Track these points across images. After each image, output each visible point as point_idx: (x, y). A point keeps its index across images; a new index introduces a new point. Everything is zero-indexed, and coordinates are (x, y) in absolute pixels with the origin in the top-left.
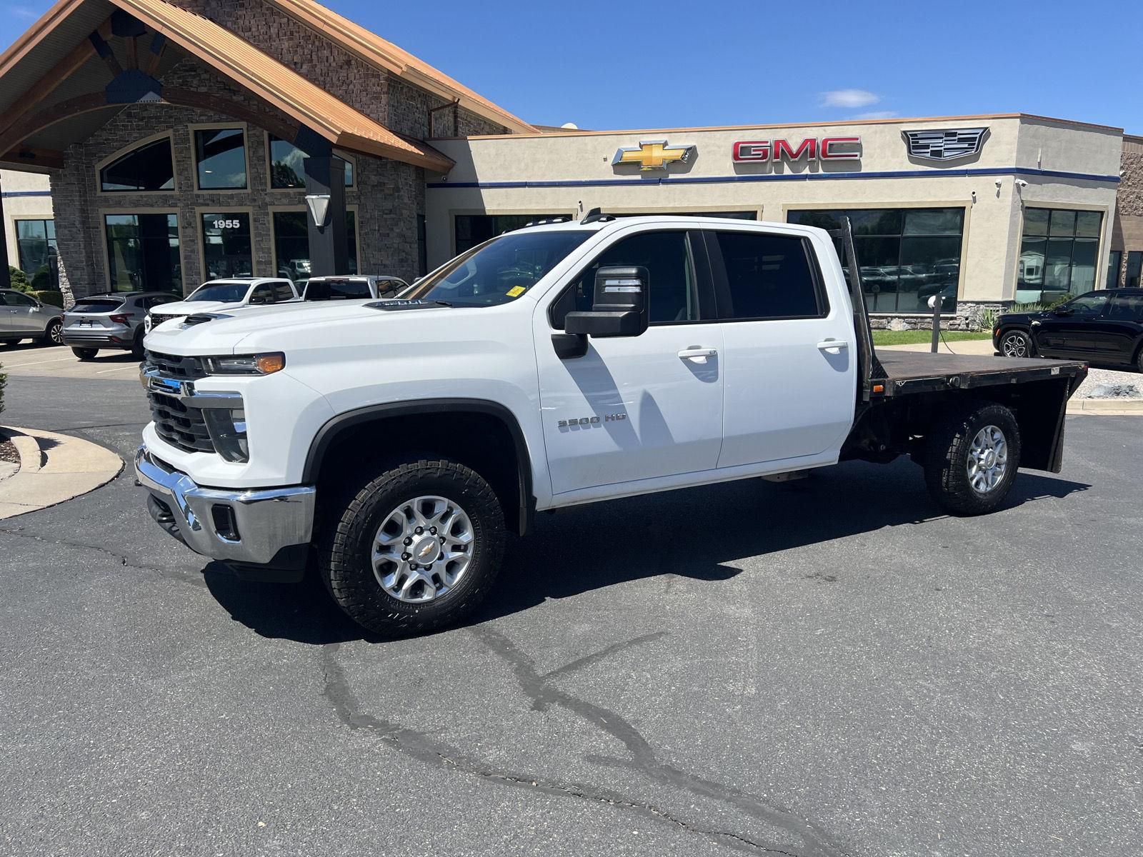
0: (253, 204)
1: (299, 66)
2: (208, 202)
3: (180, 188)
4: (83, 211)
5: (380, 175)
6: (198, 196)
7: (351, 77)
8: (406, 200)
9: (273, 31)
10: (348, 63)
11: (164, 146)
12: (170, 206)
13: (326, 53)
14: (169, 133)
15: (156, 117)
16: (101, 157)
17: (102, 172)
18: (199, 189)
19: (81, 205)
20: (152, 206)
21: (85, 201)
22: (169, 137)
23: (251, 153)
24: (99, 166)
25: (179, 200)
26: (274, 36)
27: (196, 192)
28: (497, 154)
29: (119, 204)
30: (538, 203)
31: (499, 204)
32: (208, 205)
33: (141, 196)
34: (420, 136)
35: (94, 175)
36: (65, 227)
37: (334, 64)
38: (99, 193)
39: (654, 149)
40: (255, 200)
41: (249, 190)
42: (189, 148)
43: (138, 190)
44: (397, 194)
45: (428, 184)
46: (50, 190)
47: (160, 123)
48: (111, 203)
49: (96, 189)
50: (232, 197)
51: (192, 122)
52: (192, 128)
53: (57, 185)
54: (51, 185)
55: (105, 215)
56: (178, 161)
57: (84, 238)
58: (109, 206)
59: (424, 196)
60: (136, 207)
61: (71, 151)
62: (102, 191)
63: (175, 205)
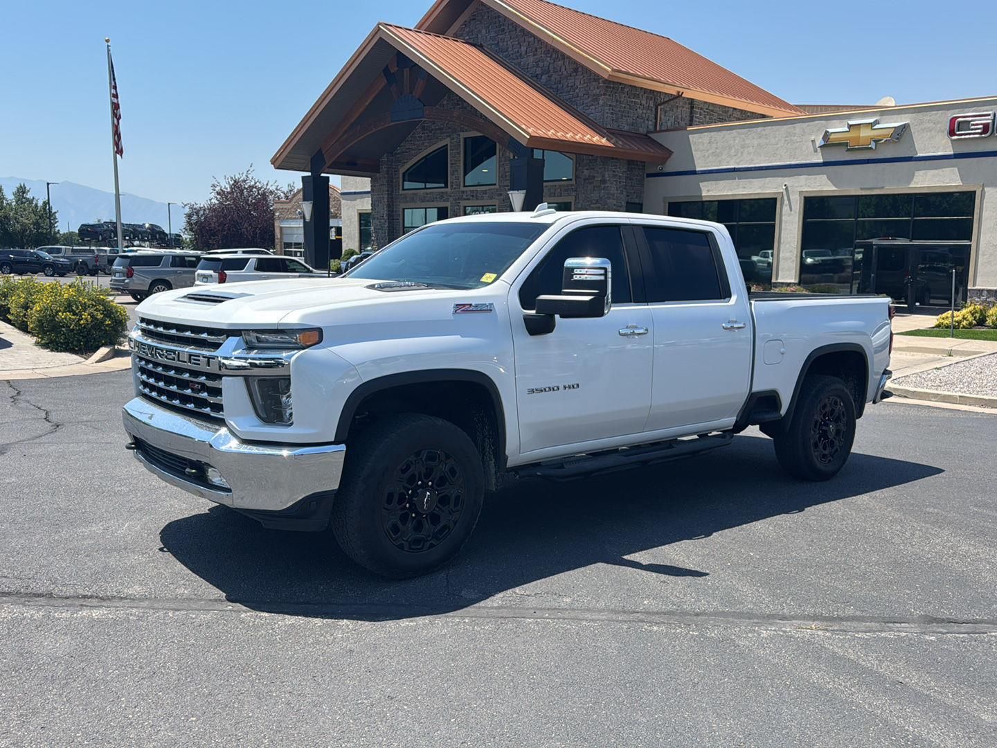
0: (500, 197)
1: (539, 77)
2: (468, 197)
3: (452, 186)
4: (389, 206)
5: (591, 169)
6: (463, 192)
7: (577, 83)
8: (613, 190)
9: (524, 49)
10: (576, 70)
11: (443, 152)
12: (444, 201)
13: (560, 63)
14: (447, 141)
15: (440, 129)
16: (404, 163)
17: (404, 174)
18: (465, 186)
19: (388, 201)
20: (433, 201)
21: (392, 198)
22: (447, 145)
23: (501, 154)
24: (402, 170)
25: (450, 196)
26: (523, 53)
27: (462, 189)
28: (709, 143)
29: (413, 200)
30: (744, 187)
31: (708, 191)
32: (469, 199)
33: (427, 194)
34: (642, 130)
35: (398, 178)
36: (378, 219)
37: (565, 73)
38: (401, 192)
39: (861, 129)
40: (501, 195)
41: (497, 187)
42: (459, 153)
43: (425, 188)
44: (603, 186)
45: (647, 174)
46: (369, 190)
47: (444, 133)
48: (408, 199)
49: (399, 189)
50: (485, 192)
51: (463, 131)
52: (463, 135)
53: (375, 186)
54: (371, 186)
55: (404, 209)
56: (452, 164)
57: (389, 227)
58: (406, 202)
59: (643, 185)
60: (423, 202)
61: (385, 159)
62: (403, 190)
63: (447, 200)
